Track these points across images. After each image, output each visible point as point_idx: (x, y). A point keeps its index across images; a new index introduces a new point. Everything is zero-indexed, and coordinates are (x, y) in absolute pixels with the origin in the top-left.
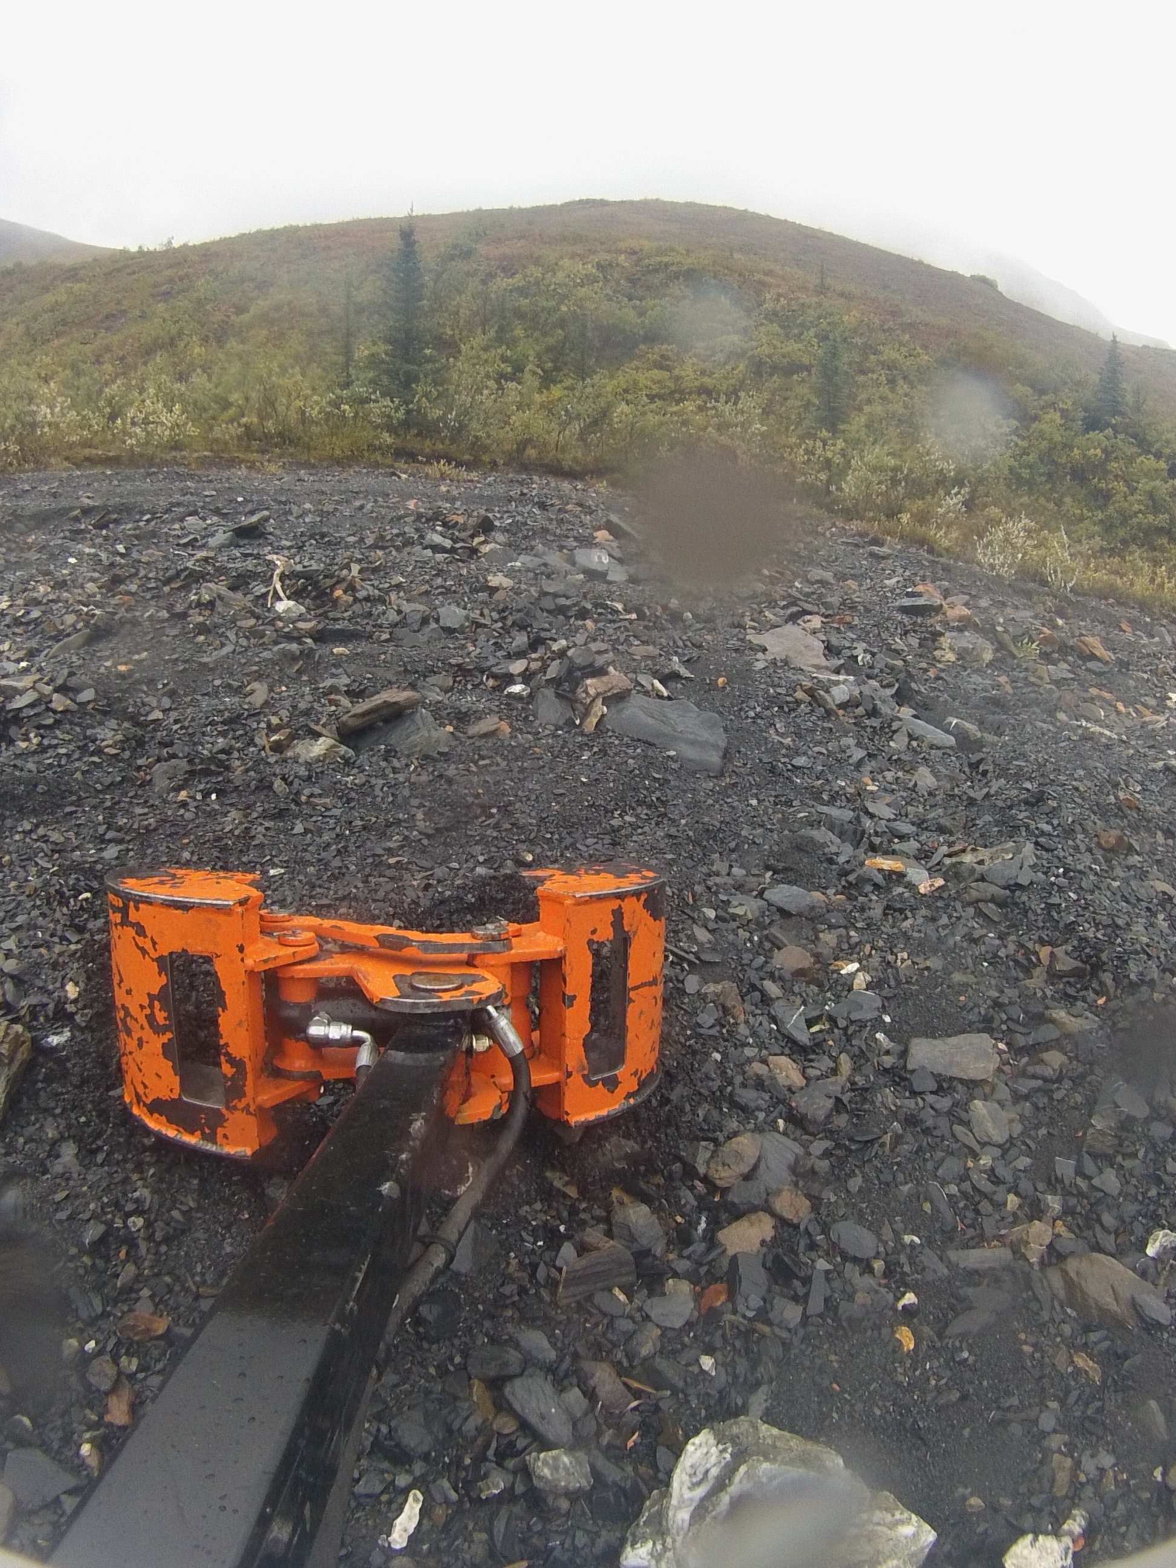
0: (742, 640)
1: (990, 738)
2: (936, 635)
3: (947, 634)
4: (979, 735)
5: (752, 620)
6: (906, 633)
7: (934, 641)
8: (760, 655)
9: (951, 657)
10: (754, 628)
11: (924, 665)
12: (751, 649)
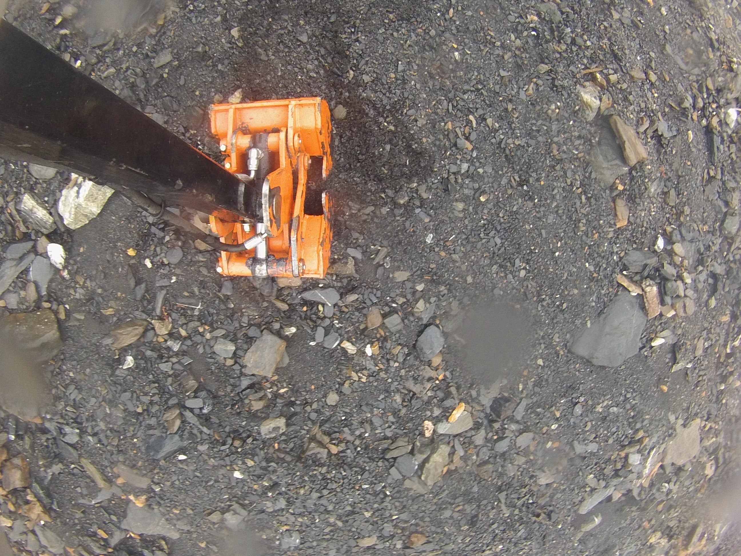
0: (696, 414)
1: (579, 536)
2: (670, 538)
3: (668, 545)
4: (583, 530)
5: (711, 428)
6: (680, 521)
7: (668, 535)
8: (681, 422)
9: (653, 540)
10: (705, 427)
11: (653, 522)
12: (687, 418)
